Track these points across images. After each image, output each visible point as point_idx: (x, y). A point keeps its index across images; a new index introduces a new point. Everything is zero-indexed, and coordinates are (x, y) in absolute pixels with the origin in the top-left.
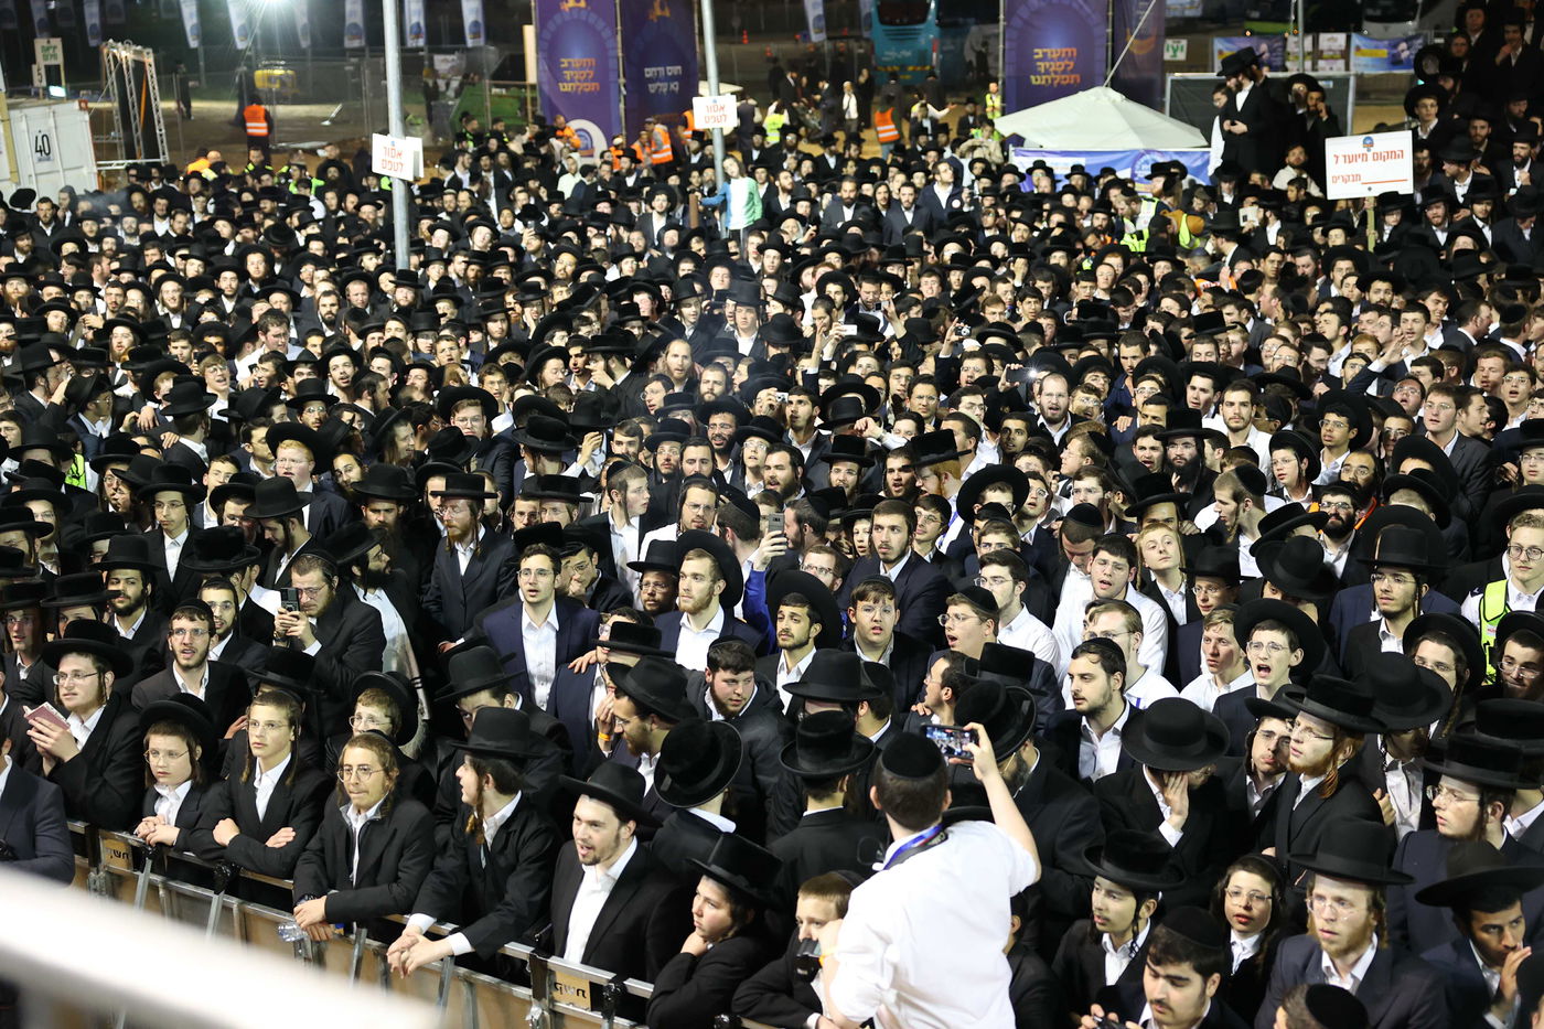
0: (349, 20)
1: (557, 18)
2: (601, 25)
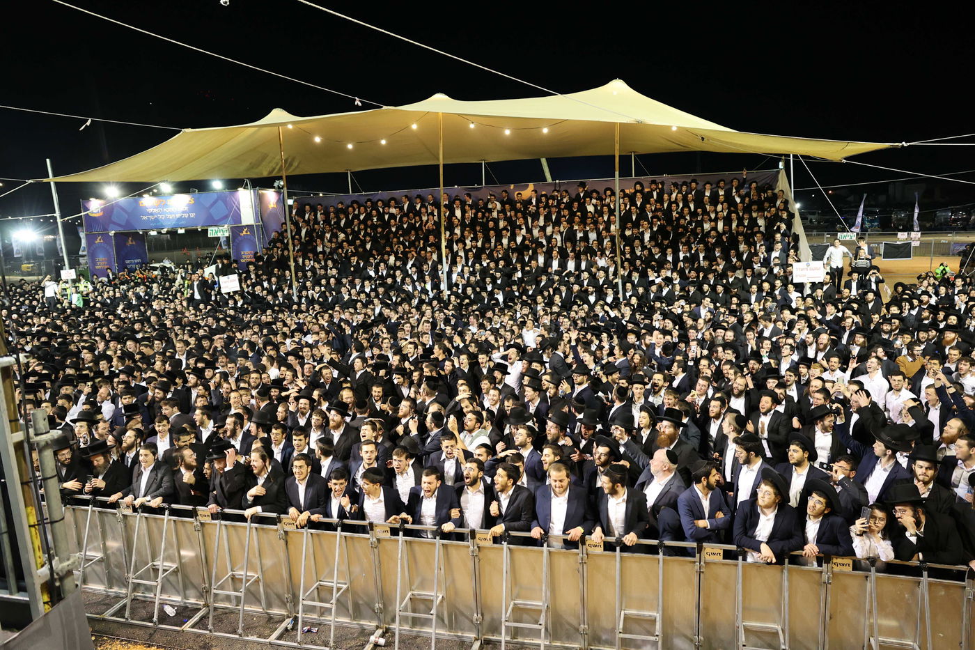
1: (94, 246)
2: (108, 248)
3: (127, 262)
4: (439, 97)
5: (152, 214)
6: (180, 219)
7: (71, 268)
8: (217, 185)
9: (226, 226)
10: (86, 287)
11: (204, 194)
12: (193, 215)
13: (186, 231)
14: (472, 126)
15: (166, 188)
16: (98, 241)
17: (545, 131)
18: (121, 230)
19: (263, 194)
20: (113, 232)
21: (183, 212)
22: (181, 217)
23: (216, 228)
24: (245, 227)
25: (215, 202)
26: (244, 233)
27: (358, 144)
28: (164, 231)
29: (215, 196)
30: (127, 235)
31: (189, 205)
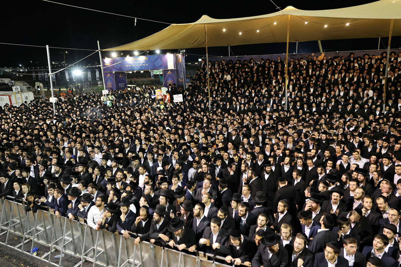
0: (89, 77)
1: (107, 78)
2: (112, 78)
3: (119, 84)
4: (290, 8)
5: (130, 64)
6: (142, 66)
7: (106, 89)
8: (158, 52)
9: (161, 70)
10: (112, 98)
11: (152, 56)
12: (147, 65)
13: (144, 72)
14: (306, 23)
15: (136, 53)
16: (108, 76)
17: (348, 24)
18: (118, 71)
19: (177, 56)
20: (114, 72)
21: (143, 63)
22: (142, 65)
23: (157, 71)
24: (169, 70)
25: (157, 59)
26: (169, 73)
27: (244, 33)
28: (135, 72)
29: (157, 57)
30: (119, 73)
31: (145, 60)
